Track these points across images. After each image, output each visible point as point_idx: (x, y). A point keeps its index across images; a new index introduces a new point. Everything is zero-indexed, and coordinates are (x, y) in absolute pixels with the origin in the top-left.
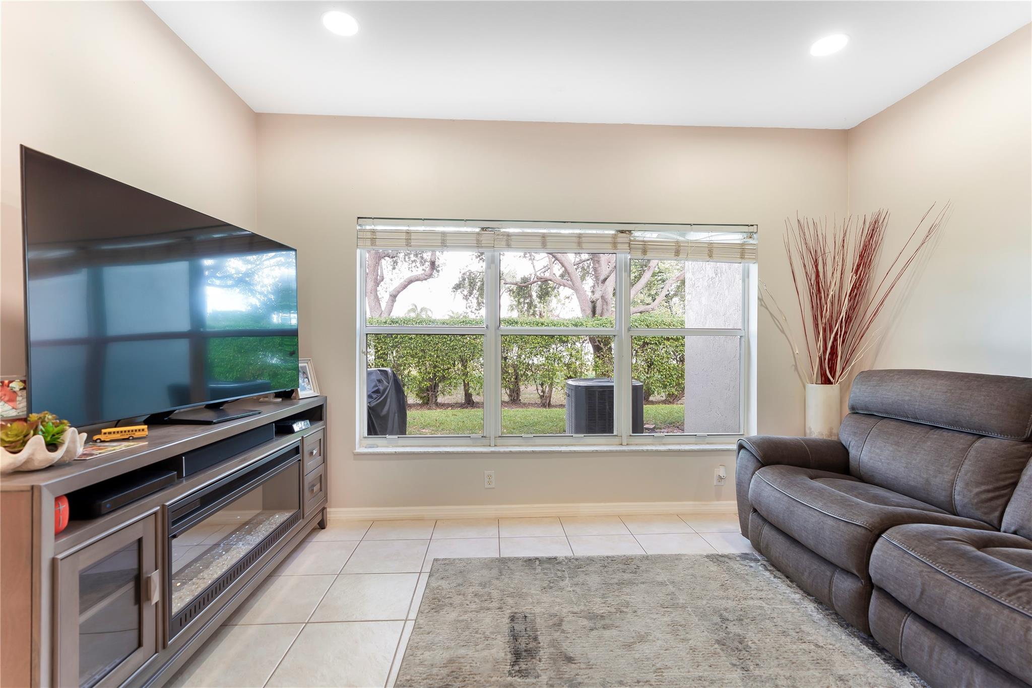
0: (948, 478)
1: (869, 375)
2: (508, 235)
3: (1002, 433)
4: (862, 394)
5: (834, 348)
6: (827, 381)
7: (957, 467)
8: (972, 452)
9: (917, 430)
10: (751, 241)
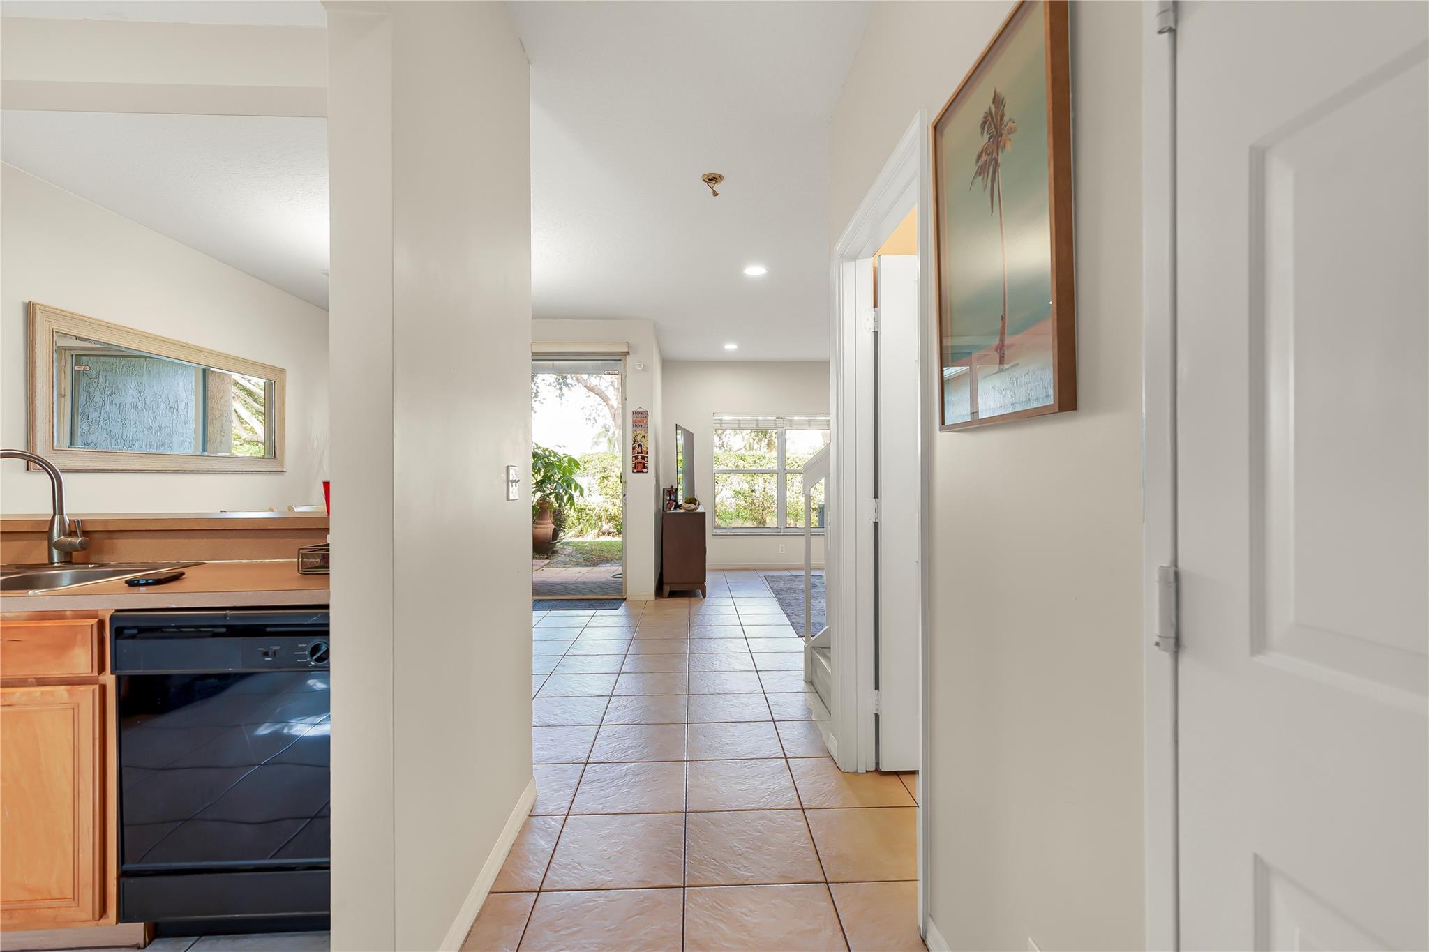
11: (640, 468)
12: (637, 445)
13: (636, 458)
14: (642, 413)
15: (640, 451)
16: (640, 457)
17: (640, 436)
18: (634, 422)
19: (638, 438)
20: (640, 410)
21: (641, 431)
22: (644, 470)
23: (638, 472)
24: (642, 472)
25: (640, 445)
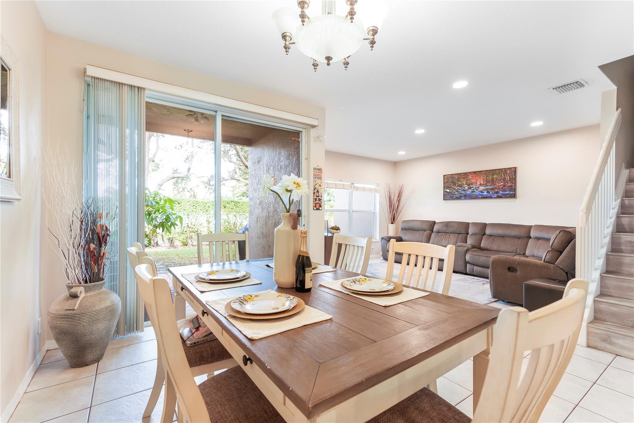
0: (421, 239)
1: (404, 221)
2: (328, 183)
3: (429, 230)
4: (405, 226)
5: (394, 216)
6: (392, 223)
7: (423, 236)
8: (425, 234)
9: (415, 231)
10: (377, 188)
11: (318, 207)
12: (316, 191)
13: (316, 199)
14: (319, 169)
15: (318, 195)
16: (318, 199)
17: (318, 185)
18: (315, 175)
19: (317, 186)
20: (318, 167)
21: (318, 181)
22: (320, 208)
23: (317, 209)
24: (319, 209)
25: (318, 191)
